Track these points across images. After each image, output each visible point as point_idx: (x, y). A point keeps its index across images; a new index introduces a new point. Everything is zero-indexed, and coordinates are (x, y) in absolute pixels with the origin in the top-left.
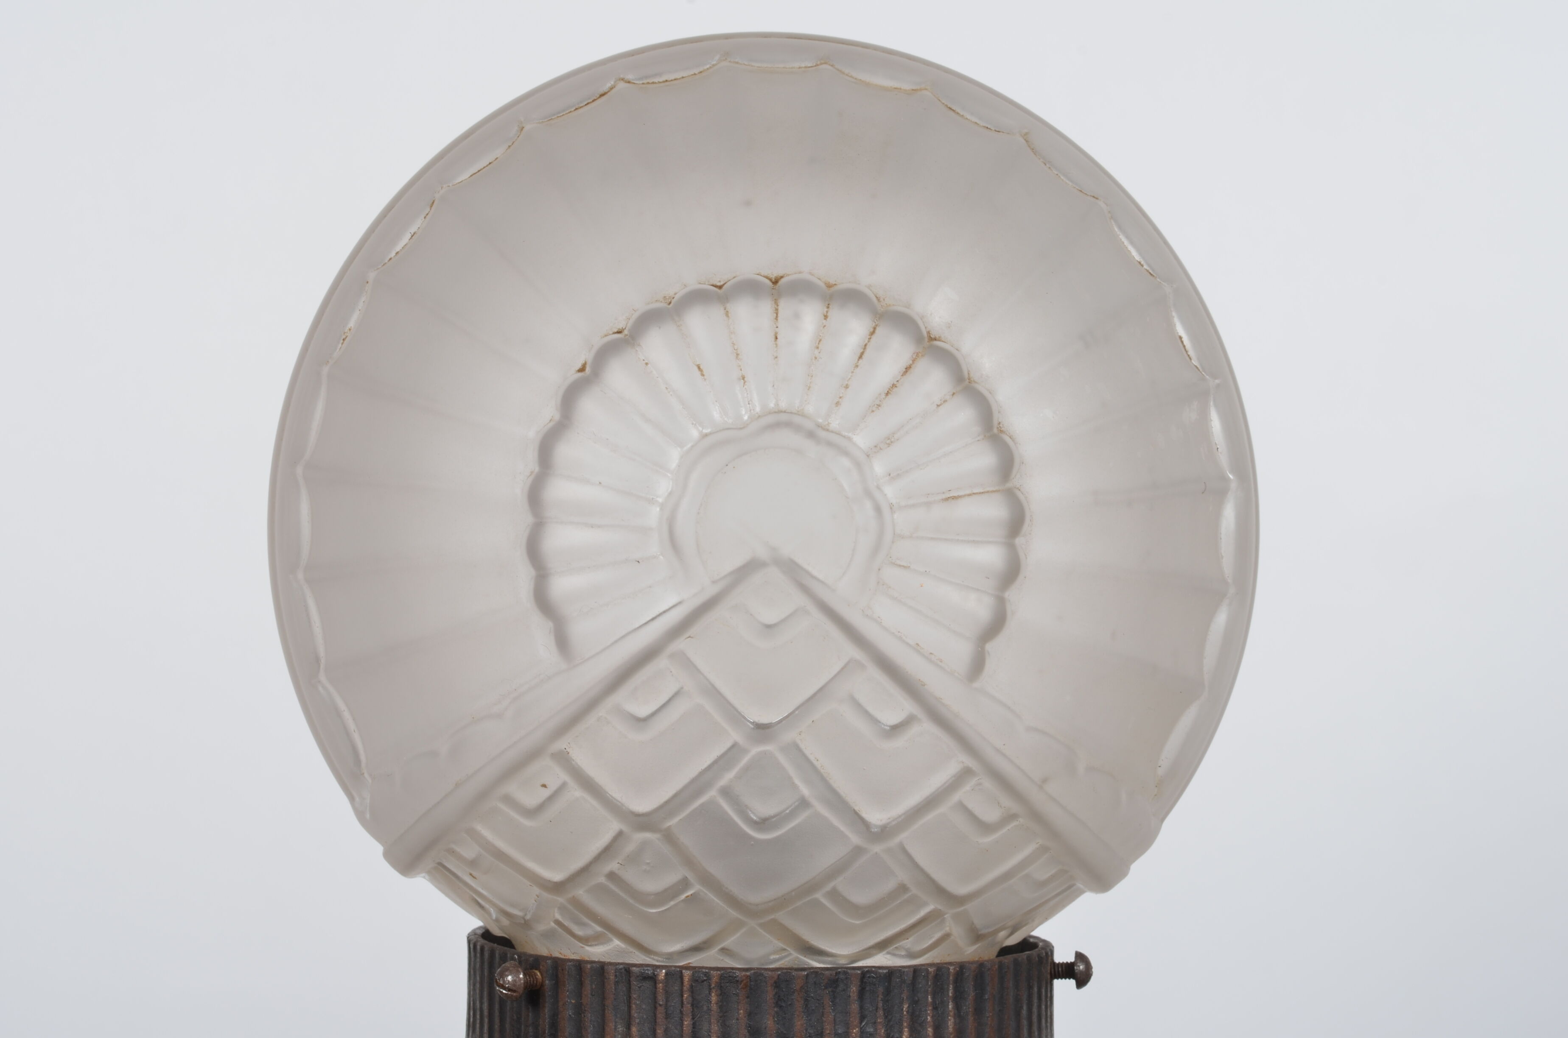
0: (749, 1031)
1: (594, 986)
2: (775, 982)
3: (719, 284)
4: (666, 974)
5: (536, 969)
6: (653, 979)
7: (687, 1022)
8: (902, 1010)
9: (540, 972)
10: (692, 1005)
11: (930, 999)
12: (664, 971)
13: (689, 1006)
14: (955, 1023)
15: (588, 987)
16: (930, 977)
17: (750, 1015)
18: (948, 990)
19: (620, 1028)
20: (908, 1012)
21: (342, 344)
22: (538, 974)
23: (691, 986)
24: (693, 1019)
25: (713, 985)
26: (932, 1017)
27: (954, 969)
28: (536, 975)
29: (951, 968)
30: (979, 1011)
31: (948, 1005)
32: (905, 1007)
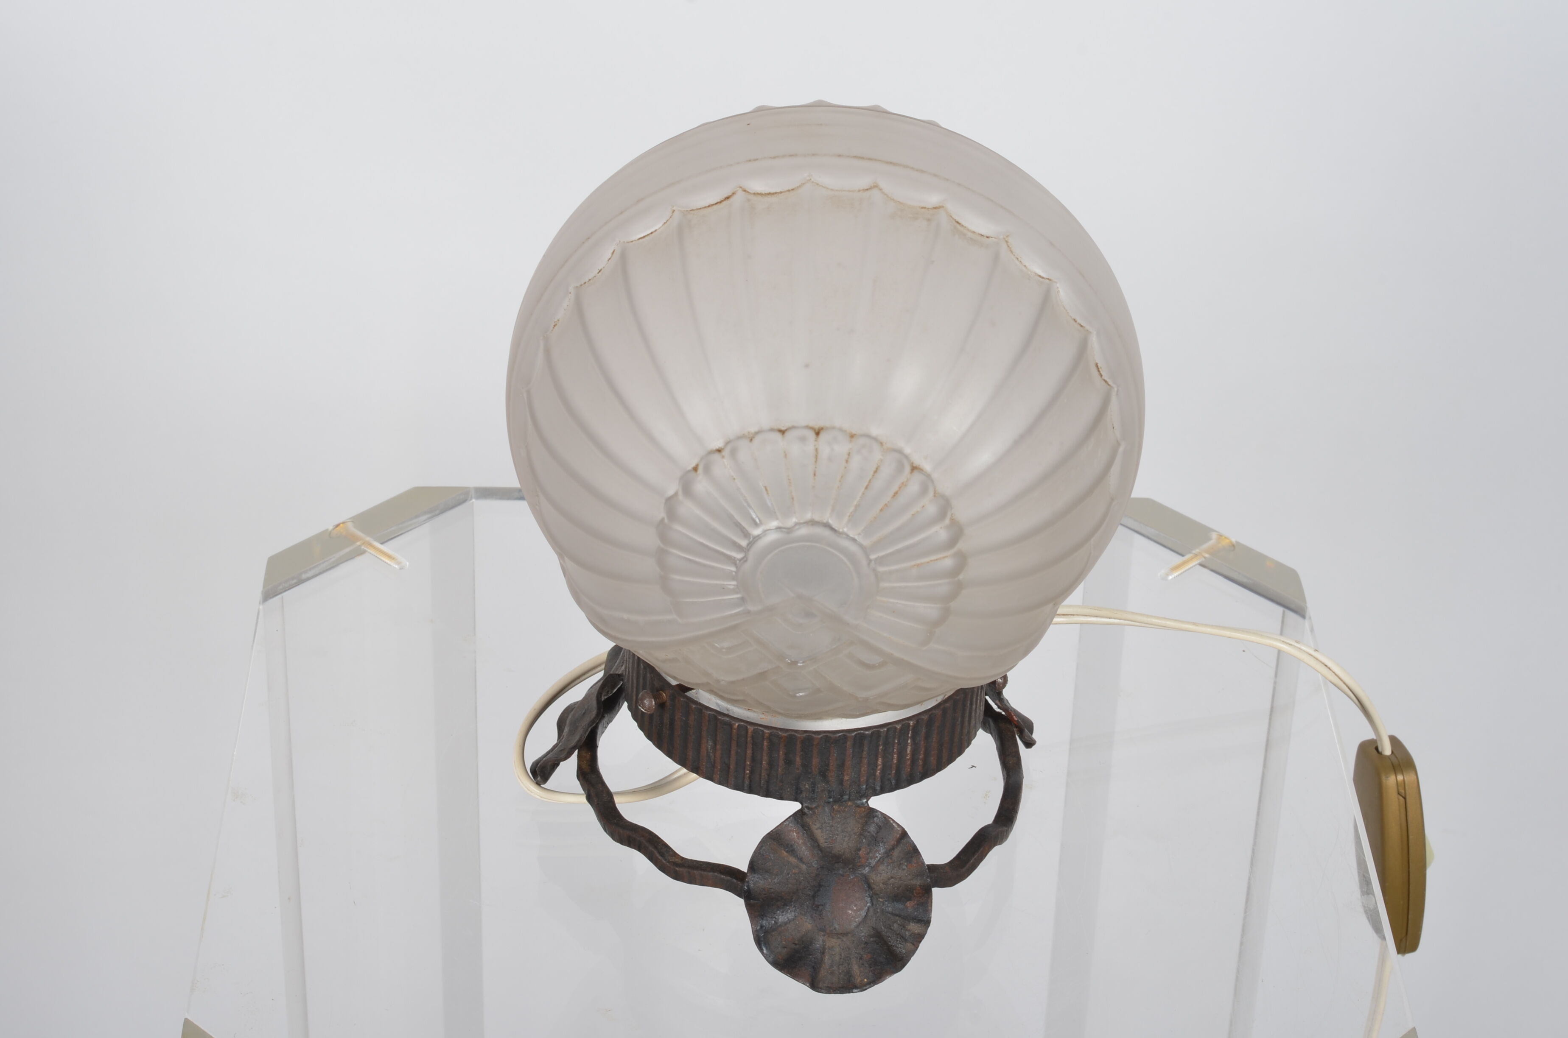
0: (785, 762)
1: (696, 717)
2: (802, 741)
3: (783, 429)
4: (738, 726)
5: (663, 691)
6: (731, 726)
7: (749, 752)
8: (879, 750)
9: (665, 694)
10: (753, 744)
11: (896, 741)
12: (737, 724)
13: (751, 745)
14: (911, 749)
15: (692, 718)
16: (898, 731)
17: (786, 754)
18: (909, 733)
19: (710, 743)
20: (882, 750)
21: (553, 328)
22: (664, 695)
23: (753, 735)
24: (753, 750)
25: (765, 737)
26: (897, 750)
27: (913, 723)
28: (663, 696)
29: (911, 723)
30: (927, 736)
31: (908, 741)
32: (881, 747)
